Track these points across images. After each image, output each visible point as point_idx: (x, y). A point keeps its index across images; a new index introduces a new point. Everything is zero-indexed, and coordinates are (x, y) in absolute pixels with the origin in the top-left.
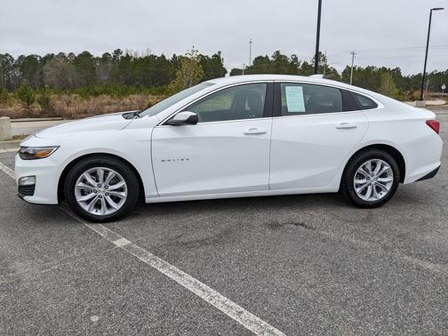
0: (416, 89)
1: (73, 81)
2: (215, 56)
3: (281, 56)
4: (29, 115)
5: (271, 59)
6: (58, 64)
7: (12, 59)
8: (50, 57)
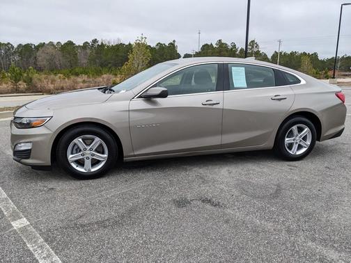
0: (329, 69)
1: (60, 64)
2: (171, 44)
3: (223, 44)
4: (17, 91)
5: (215, 46)
6: (48, 51)
7: (13, 47)
8: (42, 45)
